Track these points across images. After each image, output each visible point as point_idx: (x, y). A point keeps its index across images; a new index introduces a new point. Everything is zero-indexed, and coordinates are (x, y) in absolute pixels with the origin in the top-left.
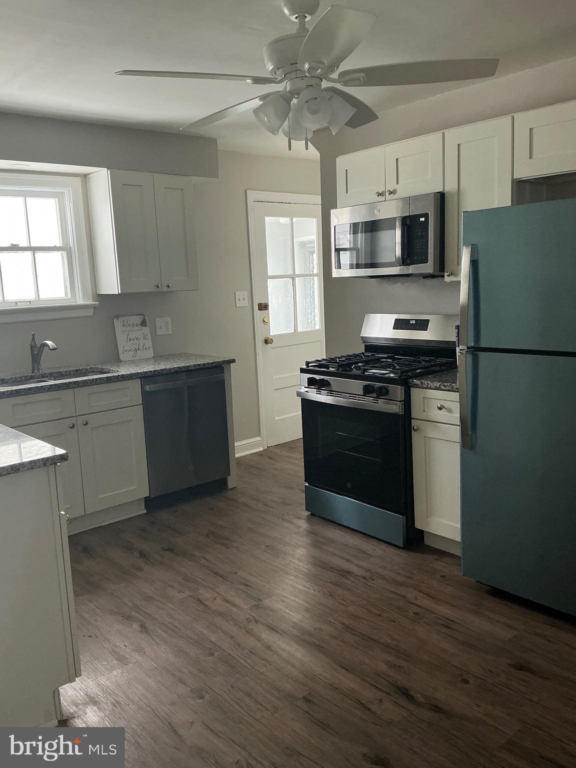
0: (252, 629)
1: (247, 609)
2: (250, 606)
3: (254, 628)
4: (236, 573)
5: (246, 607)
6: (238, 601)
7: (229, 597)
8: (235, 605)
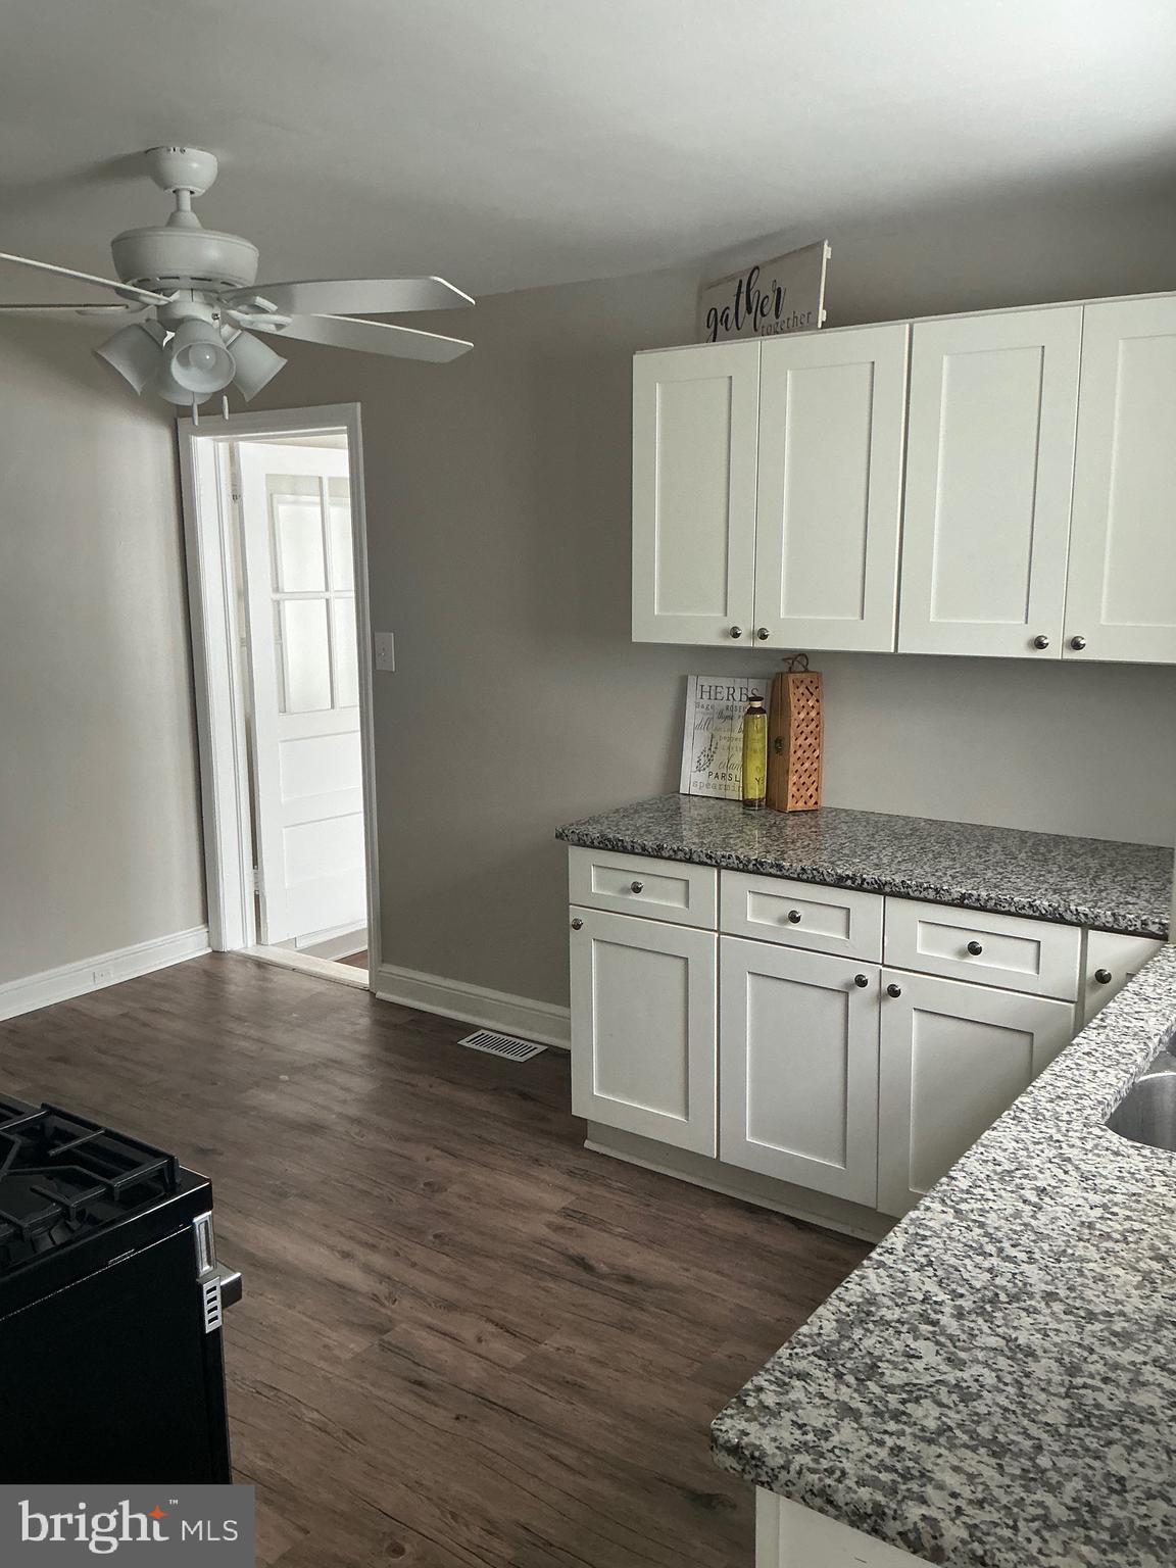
0: (381, 1283)
1: (401, 1322)
2: (397, 1329)
3: (378, 1285)
4: (457, 1418)
5: (404, 1326)
6: (429, 1342)
7: (446, 1344)
8: (429, 1327)
